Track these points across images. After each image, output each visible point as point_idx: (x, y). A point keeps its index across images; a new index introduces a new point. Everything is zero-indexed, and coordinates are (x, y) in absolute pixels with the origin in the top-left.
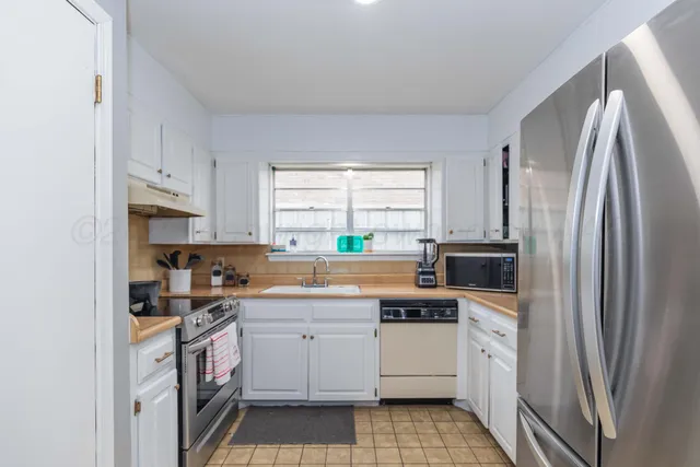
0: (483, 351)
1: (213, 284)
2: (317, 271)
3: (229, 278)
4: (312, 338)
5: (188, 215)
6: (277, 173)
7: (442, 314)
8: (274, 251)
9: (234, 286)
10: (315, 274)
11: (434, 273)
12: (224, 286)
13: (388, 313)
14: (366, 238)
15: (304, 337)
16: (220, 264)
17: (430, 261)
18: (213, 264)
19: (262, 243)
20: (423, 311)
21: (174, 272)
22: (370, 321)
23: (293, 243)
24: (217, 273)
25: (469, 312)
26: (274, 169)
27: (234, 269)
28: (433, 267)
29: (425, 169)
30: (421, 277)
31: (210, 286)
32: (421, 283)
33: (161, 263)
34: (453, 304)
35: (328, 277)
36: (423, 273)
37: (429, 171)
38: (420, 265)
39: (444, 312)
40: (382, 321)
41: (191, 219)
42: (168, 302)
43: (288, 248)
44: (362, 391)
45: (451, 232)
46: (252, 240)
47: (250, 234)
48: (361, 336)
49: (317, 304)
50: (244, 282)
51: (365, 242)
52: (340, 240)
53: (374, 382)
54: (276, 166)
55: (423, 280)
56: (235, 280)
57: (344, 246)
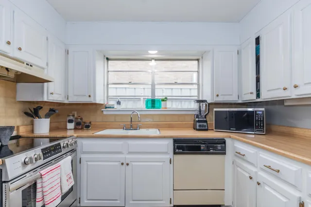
0: (251, 178)
1: (68, 128)
2: (133, 120)
3: (78, 124)
4: (128, 164)
5: (43, 81)
6: (109, 62)
7: (215, 148)
8: (106, 108)
9: (82, 129)
10: (132, 122)
11: (206, 122)
12: (75, 129)
13: (179, 148)
14: (163, 100)
15: (122, 164)
16: (73, 116)
17: (203, 114)
18: (69, 116)
19: (97, 102)
20: (203, 147)
21: (37, 120)
22: (166, 153)
23: (119, 103)
24: (71, 121)
25: (235, 148)
26: (108, 59)
27: (81, 119)
28: (205, 118)
29: (198, 60)
30: (198, 124)
31: (66, 129)
32: (198, 128)
33: (27, 114)
34: (223, 142)
35: (140, 124)
36: (199, 121)
37: (200, 61)
38: (197, 116)
39: (216, 147)
40: (175, 153)
41: (46, 84)
42: (33, 140)
43: (116, 106)
44: (162, 200)
45: (218, 96)
46: (91, 100)
47: (90, 96)
48: (161, 164)
49: (131, 142)
50: (88, 127)
51: (163, 102)
52: (147, 102)
53: (169, 194)
54: (109, 57)
55: (200, 126)
56: (81, 125)
57: (150, 105)
